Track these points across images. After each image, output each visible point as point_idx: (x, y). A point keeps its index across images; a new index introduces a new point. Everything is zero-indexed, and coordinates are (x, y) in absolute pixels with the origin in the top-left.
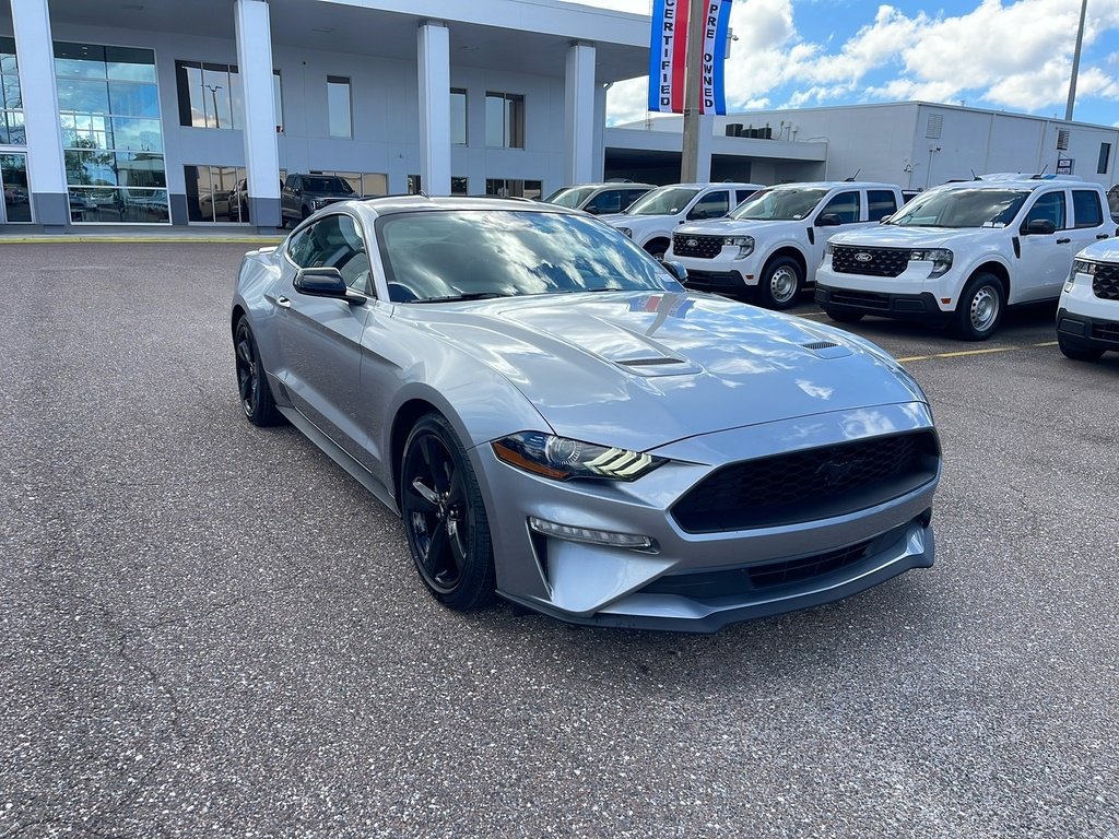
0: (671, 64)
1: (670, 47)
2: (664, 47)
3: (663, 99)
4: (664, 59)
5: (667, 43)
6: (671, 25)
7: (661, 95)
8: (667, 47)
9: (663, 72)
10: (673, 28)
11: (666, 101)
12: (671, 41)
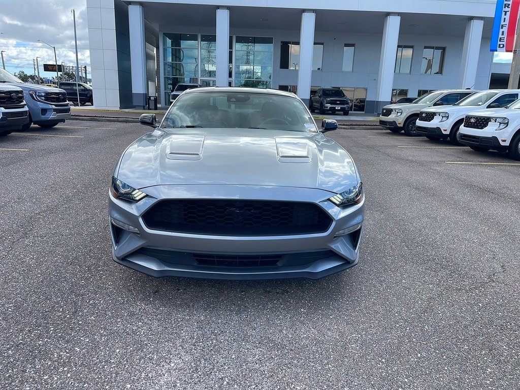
0: (507, 26)
1: (508, 17)
2: (503, 16)
3: (500, 45)
4: (502, 23)
5: (505, 15)
6: (509, 5)
7: (499, 43)
8: (505, 17)
9: (501, 30)
10: (510, 6)
11: (501, 46)
12: (508, 14)
